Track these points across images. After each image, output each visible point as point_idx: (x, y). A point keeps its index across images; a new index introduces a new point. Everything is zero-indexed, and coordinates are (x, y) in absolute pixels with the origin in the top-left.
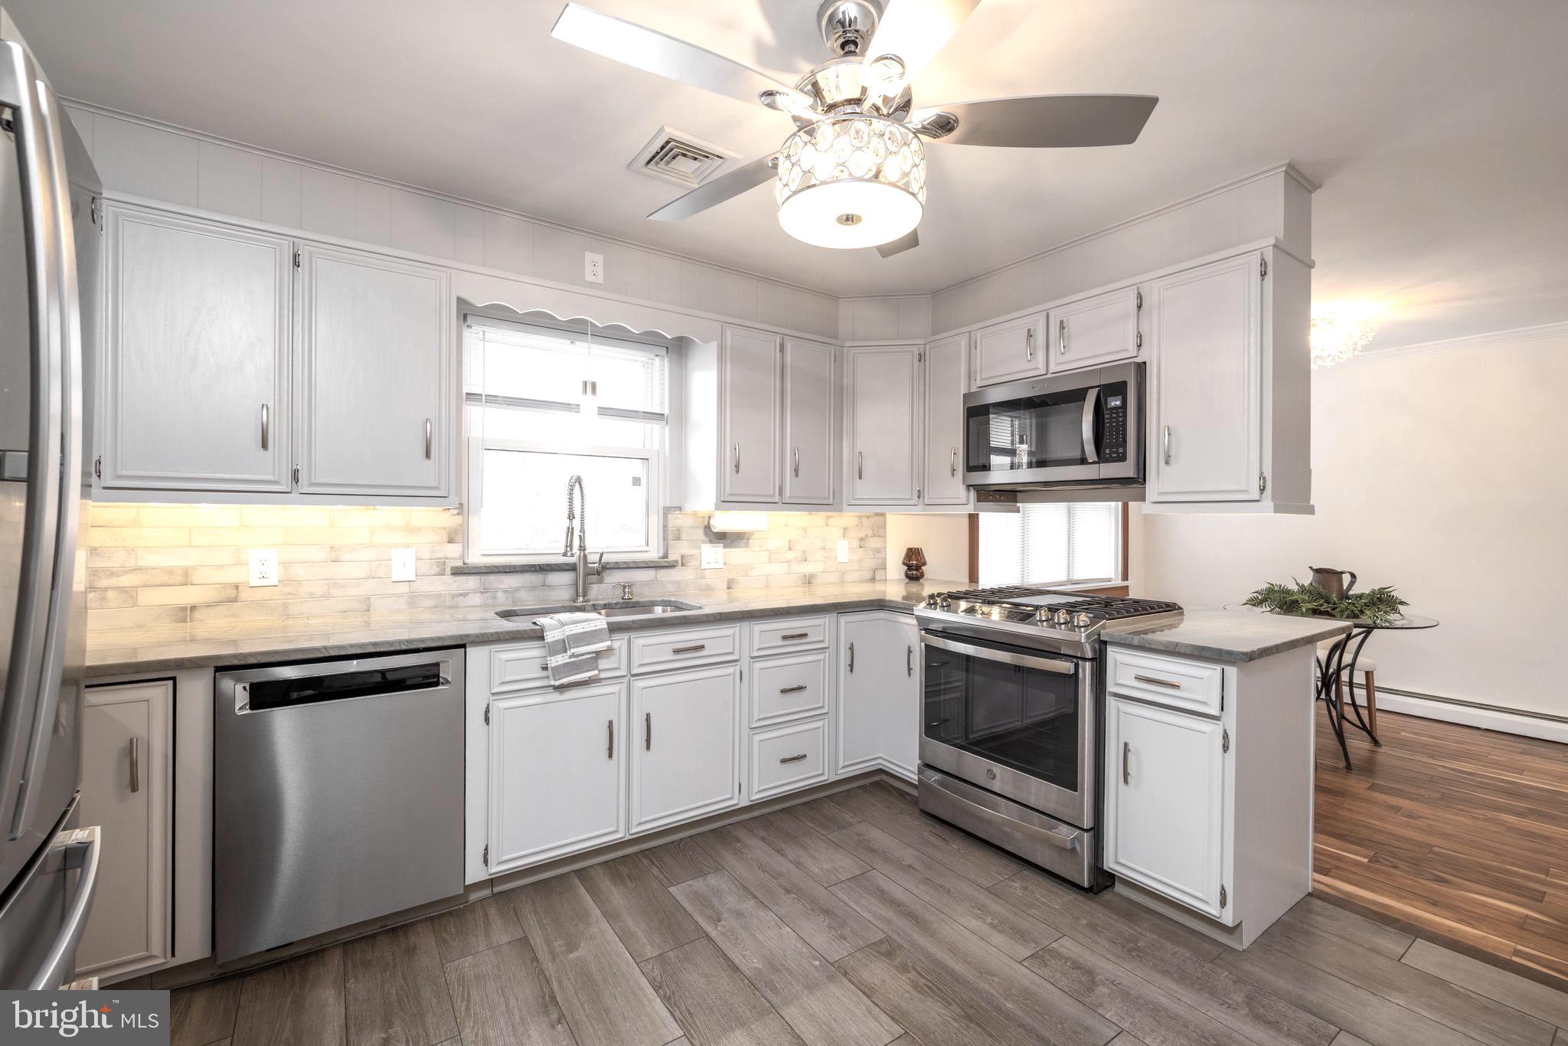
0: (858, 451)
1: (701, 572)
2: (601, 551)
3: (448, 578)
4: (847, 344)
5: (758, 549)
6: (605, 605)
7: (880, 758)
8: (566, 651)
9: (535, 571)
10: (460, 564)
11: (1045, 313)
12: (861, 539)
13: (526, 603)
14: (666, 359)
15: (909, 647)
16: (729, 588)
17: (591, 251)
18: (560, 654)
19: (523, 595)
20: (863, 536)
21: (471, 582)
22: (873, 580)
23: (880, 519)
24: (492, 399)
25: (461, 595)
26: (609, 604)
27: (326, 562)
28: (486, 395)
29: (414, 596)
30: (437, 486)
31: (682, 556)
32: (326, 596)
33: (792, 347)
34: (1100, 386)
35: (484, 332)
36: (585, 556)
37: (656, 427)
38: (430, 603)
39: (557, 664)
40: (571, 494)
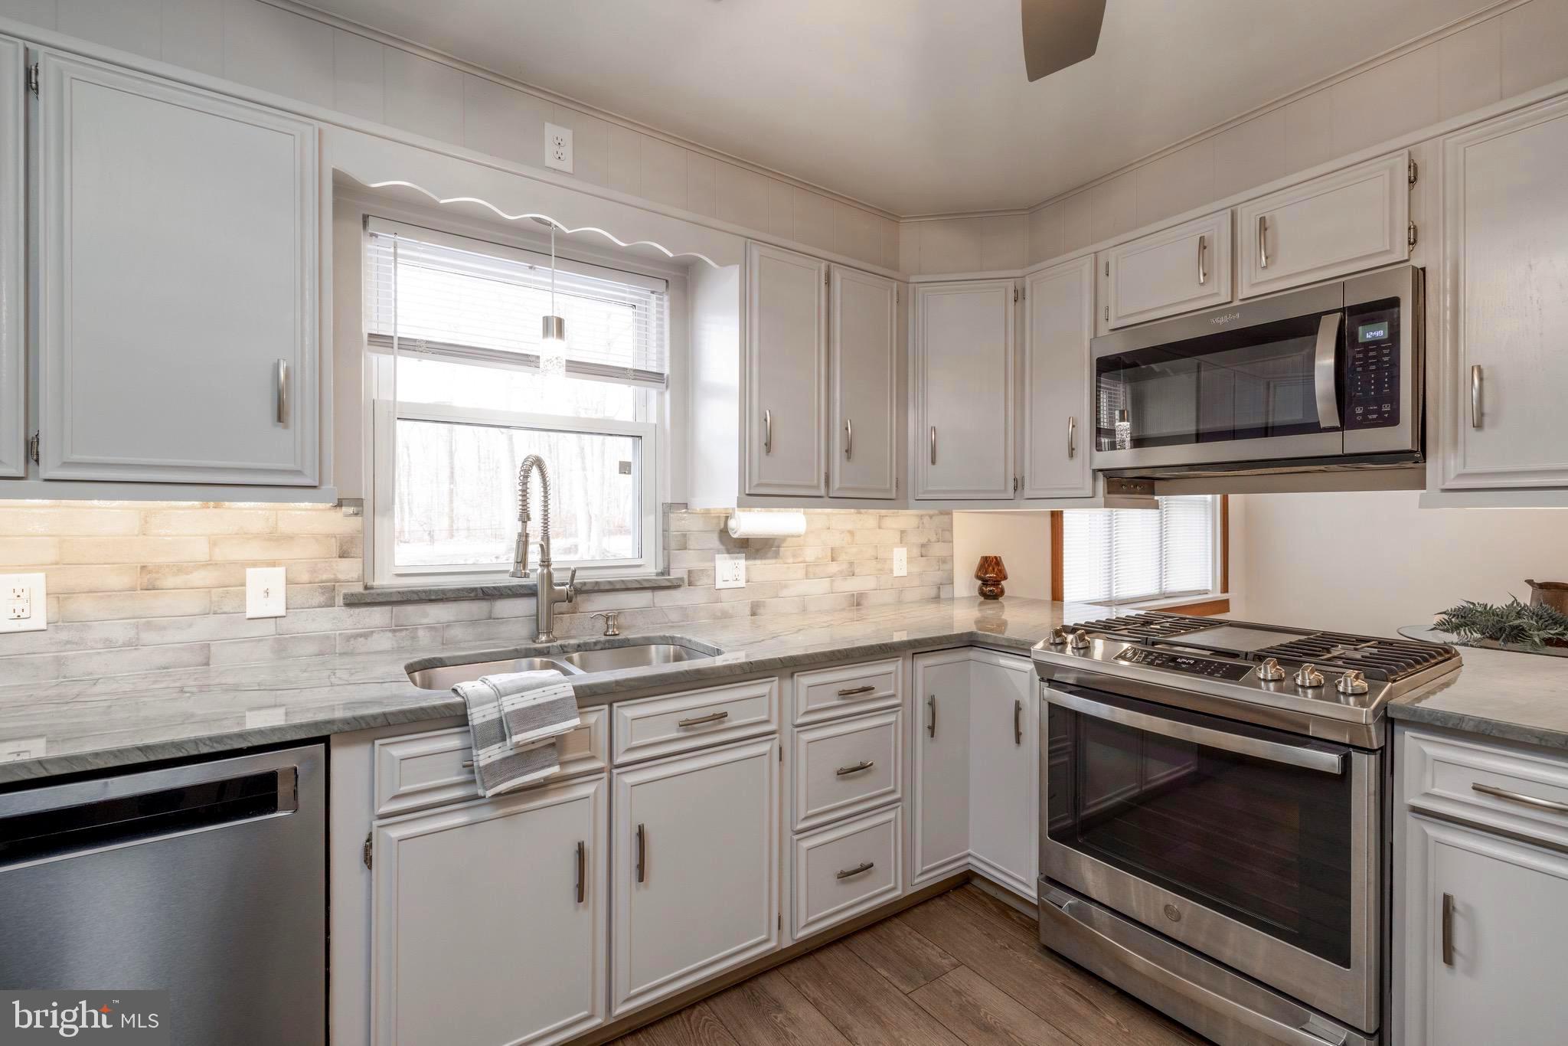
0: (931, 424)
1: (716, 594)
2: (573, 568)
3: (339, 611)
4: (913, 279)
5: (791, 560)
6: (579, 646)
7: (969, 855)
8: (504, 739)
9: (476, 598)
10: (358, 588)
11: (1229, 211)
12: (923, 546)
13: (462, 645)
14: (666, 298)
15: (1017, 703)
16: (753, 614)
17: (554, 123)
18: (495, 743)
19: (457, 632)
20: (924, 540)
21: (377, 616)
22: (937, 599)
23: (946, 518)
24: (410, 346)
25: (361, 635)
26: (585, 644)
27: (133, 589)
28: (399, 338)
29: (286, 639)
30: (299, 469)
31: (690, 572)
32: (132, 644)
33: (842, 279)
34: (1343, 310)
35: (395, 243)
36: (550, 575)
37: (653, 391)
38: (312, 648)
39: (490, 761)
40: (524, 484)
